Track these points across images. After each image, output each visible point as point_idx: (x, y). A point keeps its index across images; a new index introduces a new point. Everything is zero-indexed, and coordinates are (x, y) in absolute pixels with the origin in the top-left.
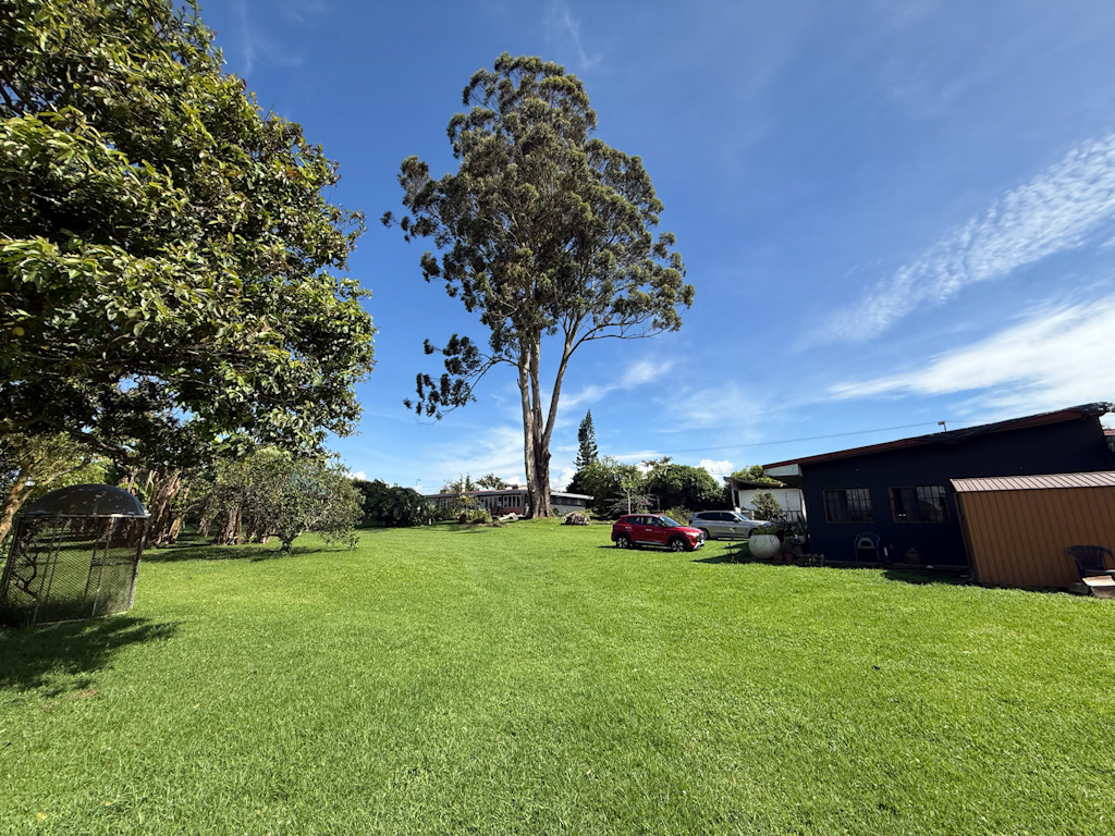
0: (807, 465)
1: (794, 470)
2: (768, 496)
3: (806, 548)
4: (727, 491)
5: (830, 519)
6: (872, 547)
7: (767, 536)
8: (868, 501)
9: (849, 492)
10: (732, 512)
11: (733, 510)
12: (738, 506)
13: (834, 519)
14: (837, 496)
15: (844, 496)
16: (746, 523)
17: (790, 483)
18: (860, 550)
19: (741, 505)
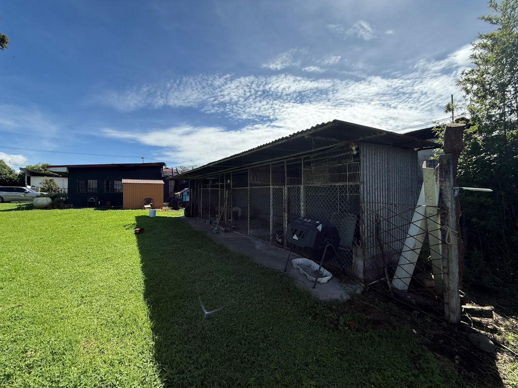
0: (71, 168)
1: (65, 170)
2: (51, 181)
3: (66, 202)
4: (21, 176)
5: (79, 191)
6: (94, 201)
7: (45, 198)
8: (96, 185)
9: (89, 181)
10: (24, 188)
11: (25, 186)
12: (29, 185)
13: (81, 191)
14: (83, 182)
15: (87, 182)
16: (33, 194)
17: (63, 175)
18: (89, 202)
19: (32, 184)
